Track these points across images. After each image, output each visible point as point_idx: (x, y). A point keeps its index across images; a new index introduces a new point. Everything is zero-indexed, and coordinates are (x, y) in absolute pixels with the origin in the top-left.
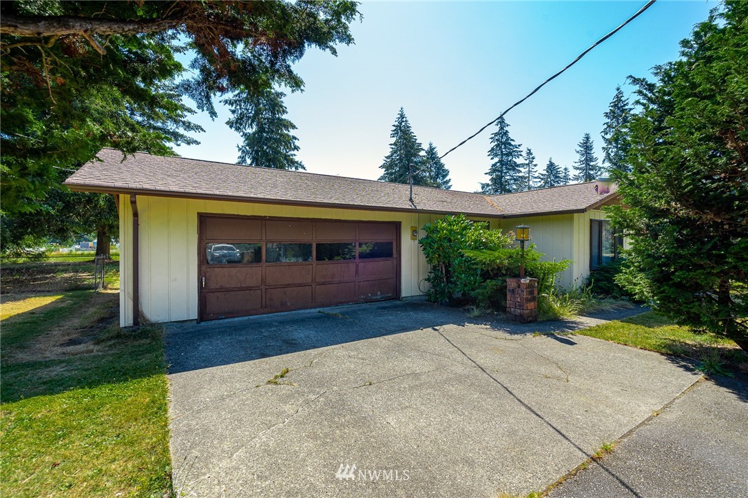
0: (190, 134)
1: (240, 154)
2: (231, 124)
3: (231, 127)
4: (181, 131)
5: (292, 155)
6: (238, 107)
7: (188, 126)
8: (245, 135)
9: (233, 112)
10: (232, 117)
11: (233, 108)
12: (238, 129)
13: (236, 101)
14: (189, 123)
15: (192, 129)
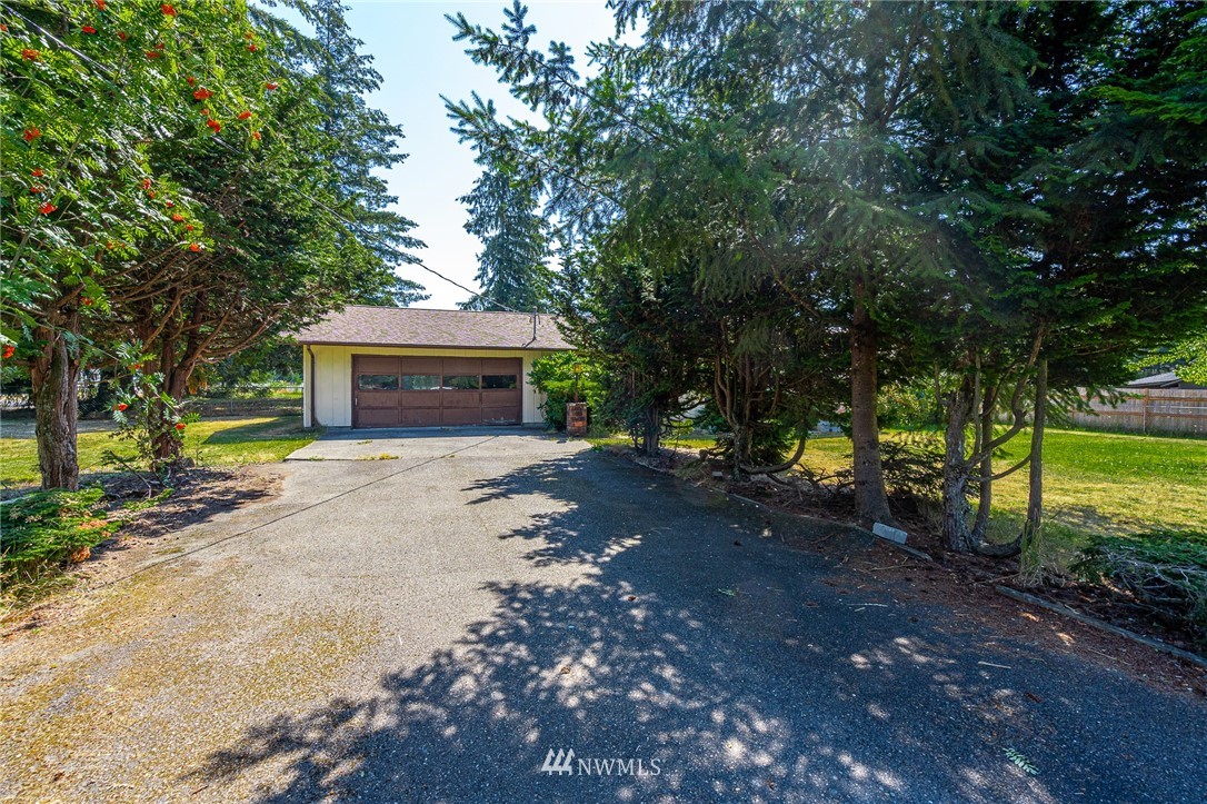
0: (412, 252)
1: (479, 264)
2: (468, 227)
3: (469, 231)
4: (402, 248)
5: (546, 263)
6: (478, 205)
7: (409, 242)
8: (485, 240)
9: (471, 212)
10: (471, 218)
11: (472, 207)
12: (477, 232)
13: (474, 198)
14: (410, 239)
15: (414, 245)
